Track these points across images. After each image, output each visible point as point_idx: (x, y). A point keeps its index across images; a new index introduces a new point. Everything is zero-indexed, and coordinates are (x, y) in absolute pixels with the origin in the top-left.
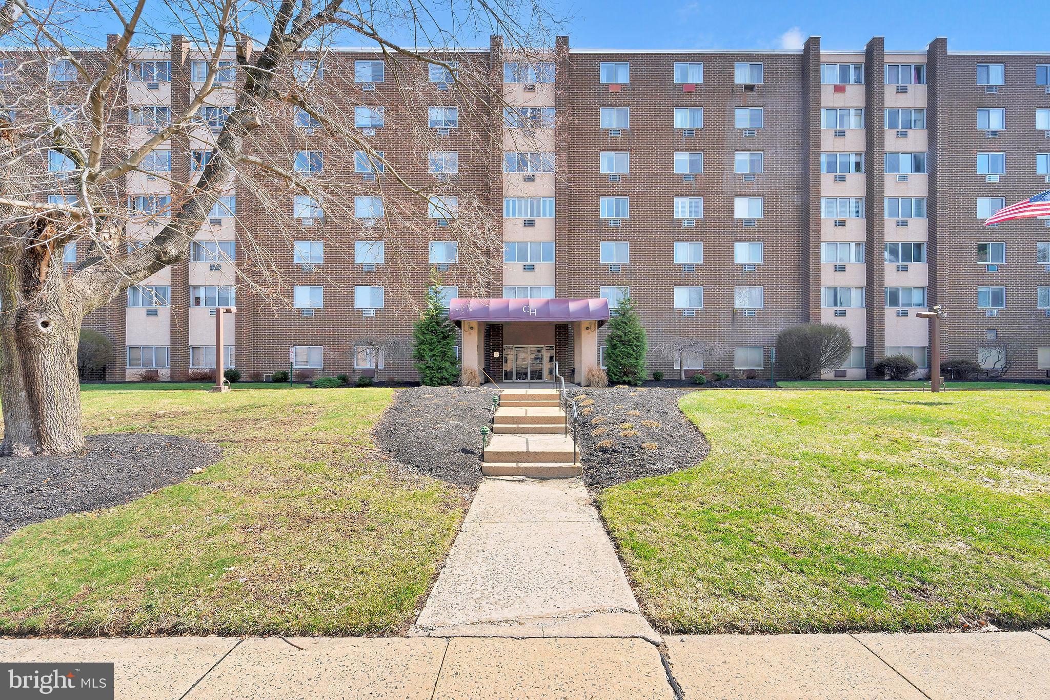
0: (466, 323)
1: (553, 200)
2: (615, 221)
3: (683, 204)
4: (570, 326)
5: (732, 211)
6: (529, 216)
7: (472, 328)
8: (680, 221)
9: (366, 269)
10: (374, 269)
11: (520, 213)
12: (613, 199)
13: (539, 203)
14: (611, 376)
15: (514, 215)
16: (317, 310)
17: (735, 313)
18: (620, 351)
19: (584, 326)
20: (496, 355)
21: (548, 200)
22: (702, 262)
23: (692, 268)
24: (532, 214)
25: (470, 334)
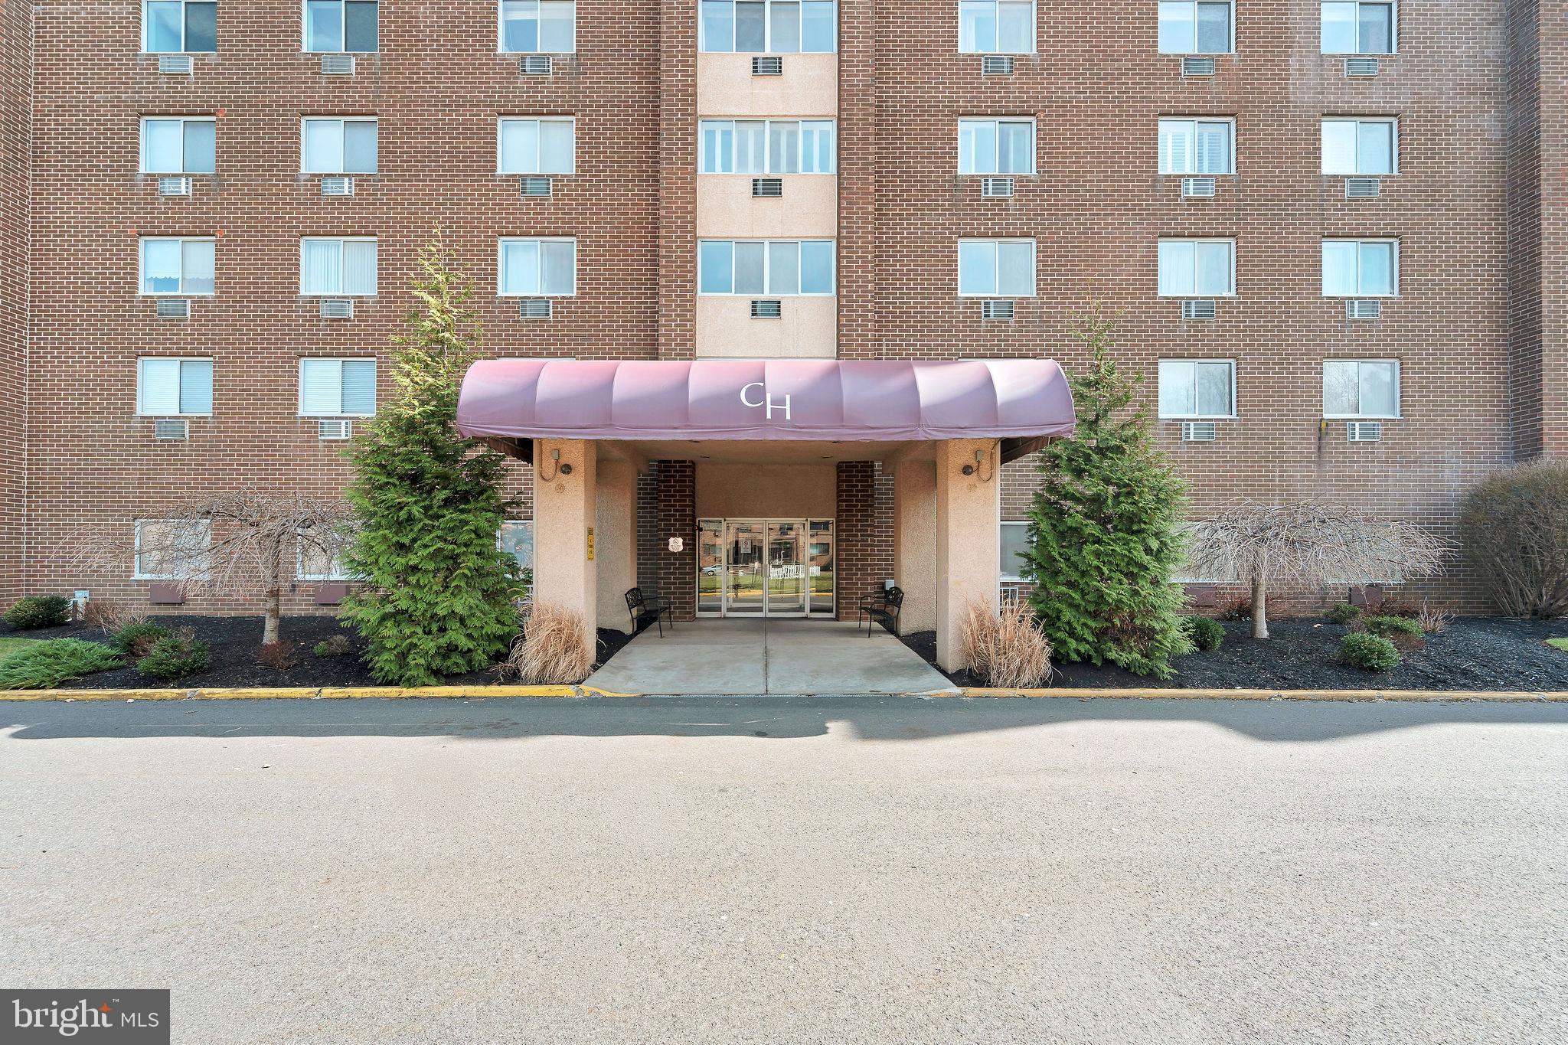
0: (546, 448)
1: (831, 128)
2: (999, 182)
3: (1179, 140)
4: (877, 465)
5: (1315, 154)
6: (767, 171)
7: (567, 469)
8: (1175, 181)
9: (325, 311)
10: (350, 311)
11: (742, 162)
12: (991, 125)
13: (793, 135)
14: (1064, 643)
15: (727, 166)
16: (199, 423)
17: (1323, 430)
18: (1097, 555)
19: (957, 458)
20: (676, 544)
21: (817, 128)
22: (1233, 294)
23: (1207, 307)
24: (775, 165)
25: (561, 488)
